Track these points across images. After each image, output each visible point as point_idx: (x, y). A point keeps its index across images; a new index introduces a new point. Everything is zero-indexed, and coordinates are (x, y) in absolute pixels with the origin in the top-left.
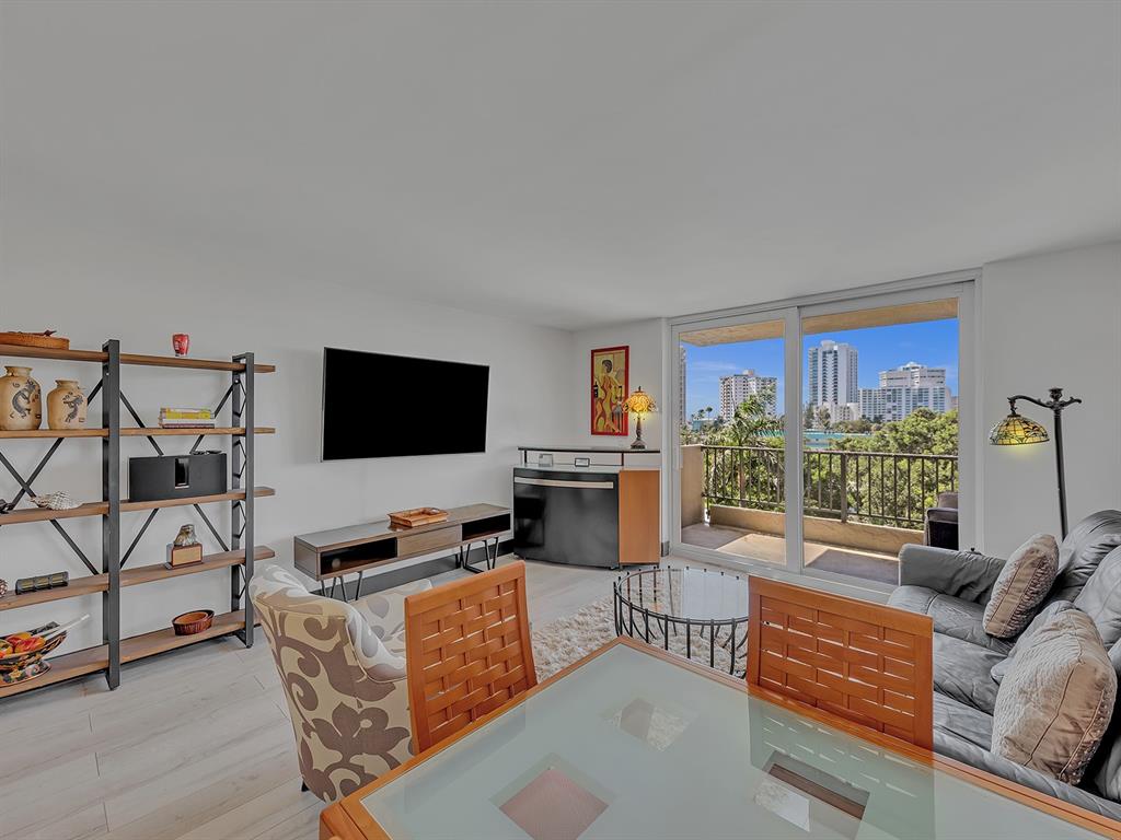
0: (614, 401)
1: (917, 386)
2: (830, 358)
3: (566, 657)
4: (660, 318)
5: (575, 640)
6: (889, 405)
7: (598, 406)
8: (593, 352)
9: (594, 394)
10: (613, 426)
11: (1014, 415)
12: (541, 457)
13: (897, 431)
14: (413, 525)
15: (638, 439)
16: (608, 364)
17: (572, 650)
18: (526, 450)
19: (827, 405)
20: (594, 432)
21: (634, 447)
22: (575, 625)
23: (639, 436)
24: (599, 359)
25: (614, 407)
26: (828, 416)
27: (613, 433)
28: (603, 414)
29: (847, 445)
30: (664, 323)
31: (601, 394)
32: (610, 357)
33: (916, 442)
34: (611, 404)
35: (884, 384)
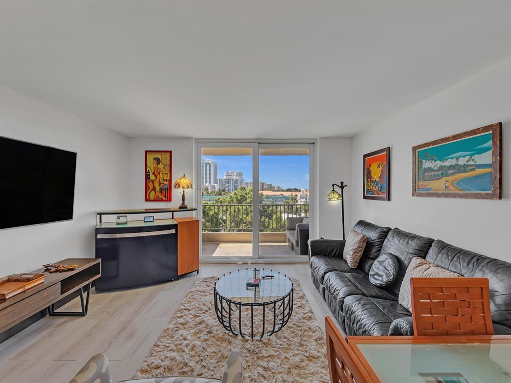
0: (162, 181)
1: (235, 178)
2: (208, 165)
3: (193, 353)
4: (192, 138)
5: (189, 337)
6: (227, 185)
7: (151, 185)
8: (146, 152)
9: (147, 177)
10: (161, 196)
11: (333, 190)
12: (118, 218)
13: (236, 195)
14: (7, 297)
15: (183, 203)
16: (158, 161)
17: (194, 346)
18: (100, 214)
19: (207, 184)
20: (147, 200)
21: (181, 208)
22: (181, 327)
23: (183, 201)
24: (151, 157)
25: (161, 185)
26: (208, 189)
27: (162, 200)
28: (154, 189)
29: (219, 201)
30: (194, 140)
31: (152, 177)
32: (159, 156)
33: (242, 199)
34: (160, 183)
35: (225, 177)
